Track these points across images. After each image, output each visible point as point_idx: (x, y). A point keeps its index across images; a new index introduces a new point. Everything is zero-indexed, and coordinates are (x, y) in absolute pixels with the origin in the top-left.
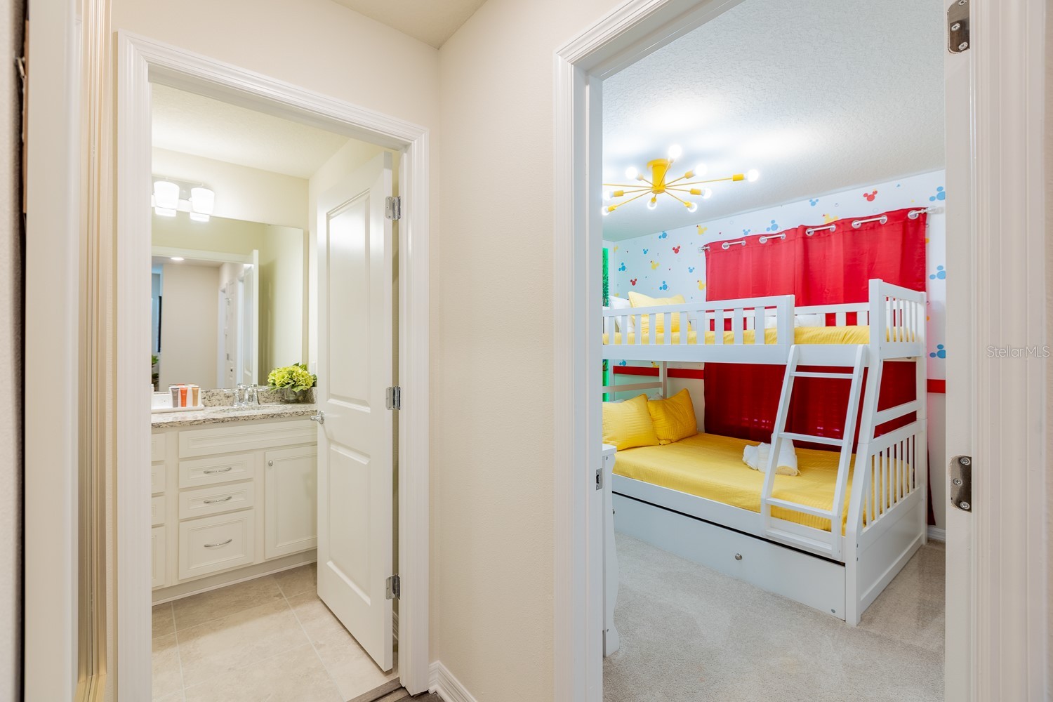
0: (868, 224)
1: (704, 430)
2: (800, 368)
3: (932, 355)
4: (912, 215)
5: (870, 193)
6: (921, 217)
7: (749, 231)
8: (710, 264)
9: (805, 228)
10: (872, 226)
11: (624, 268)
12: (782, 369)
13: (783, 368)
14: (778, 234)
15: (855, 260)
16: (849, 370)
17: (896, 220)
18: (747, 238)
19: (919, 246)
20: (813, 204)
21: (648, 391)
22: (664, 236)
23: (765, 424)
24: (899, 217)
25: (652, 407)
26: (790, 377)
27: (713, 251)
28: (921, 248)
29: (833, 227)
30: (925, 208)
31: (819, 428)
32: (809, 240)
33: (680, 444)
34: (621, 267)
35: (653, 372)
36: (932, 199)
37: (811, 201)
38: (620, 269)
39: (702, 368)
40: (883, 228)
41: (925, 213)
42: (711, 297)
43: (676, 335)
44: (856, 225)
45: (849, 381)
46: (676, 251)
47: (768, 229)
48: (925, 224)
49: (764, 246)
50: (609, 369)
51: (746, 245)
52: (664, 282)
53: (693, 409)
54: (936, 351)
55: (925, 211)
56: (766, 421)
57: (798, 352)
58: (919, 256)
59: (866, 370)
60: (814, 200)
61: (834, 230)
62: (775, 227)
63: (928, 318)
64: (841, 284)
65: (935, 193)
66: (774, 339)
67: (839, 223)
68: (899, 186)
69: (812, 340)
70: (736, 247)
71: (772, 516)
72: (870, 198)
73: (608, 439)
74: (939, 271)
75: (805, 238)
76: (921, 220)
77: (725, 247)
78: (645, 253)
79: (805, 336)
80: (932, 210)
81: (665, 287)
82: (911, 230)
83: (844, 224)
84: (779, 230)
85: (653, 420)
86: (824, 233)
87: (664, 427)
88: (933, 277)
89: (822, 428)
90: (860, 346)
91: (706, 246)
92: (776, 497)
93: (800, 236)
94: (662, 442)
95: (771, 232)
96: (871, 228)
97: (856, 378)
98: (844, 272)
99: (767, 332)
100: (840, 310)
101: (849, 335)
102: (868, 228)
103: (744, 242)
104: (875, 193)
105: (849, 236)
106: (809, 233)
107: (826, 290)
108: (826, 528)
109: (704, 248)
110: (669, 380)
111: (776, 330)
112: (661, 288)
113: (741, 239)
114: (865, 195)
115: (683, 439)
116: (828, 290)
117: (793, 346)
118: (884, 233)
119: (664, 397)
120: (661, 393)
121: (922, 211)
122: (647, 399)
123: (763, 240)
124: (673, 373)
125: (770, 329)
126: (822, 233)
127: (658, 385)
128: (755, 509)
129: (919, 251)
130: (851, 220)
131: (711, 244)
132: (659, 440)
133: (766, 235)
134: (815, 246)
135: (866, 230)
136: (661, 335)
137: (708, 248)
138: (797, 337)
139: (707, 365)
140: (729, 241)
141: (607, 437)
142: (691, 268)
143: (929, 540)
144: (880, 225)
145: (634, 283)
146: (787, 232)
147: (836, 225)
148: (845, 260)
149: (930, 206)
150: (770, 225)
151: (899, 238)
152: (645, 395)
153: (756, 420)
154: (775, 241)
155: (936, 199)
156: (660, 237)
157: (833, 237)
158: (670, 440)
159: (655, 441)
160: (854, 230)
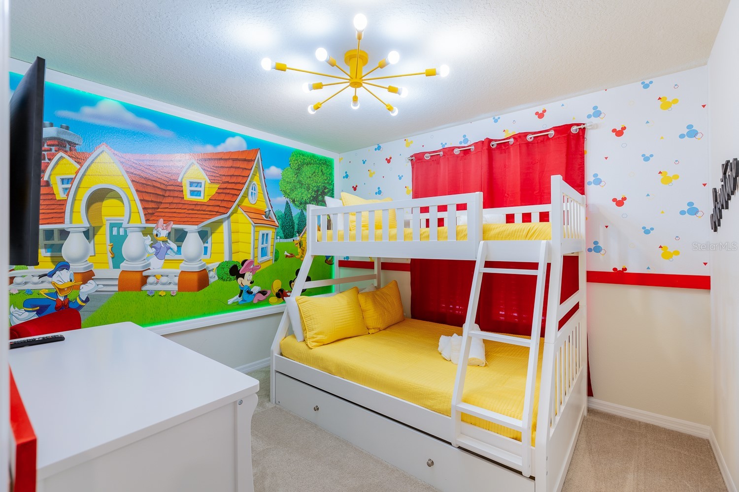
0: (539, 138)
1: (410, 315)
2: (488, 264)
3: (590, 250)
4: (574, 130)
5: (540, 112)
6: (581, 132)
7: (446, 144)
8: (415, 172)
9: (490, 141)
10: (542, 139)
11: (347, 176)
12: (471, 264)
13: (473, 263)
14: (468, 146)
15: (528, 168)
16: (535, 266)
17: (561, 135)
18: (444, 150)
19: (579, 156)
20: (496, 121)
21: (360, 284)
22: (379, 148)
23: (459, 310)
24: (563, 130)
25: (362, 299)
26: (479, 273)
27: (418, 160)
28: (581, 158)
29: (512, 141)
30: (584, 124)
31: (501, 313)
32: (493, 151)
33: (387, 331)
34: (345, 175)
35: (369, 265)
36: (589, 116)
37: (494, 118)
38: (344, 177)
39: (409, 262)
40: (551, 141)
41: (584, 128)
42: (416, 195)
43: (379, 232)
44: (530, 138)
45: (535, 277)
46: (389, 161)
47: (461, 143)
48: (584, 138)
49: (457, 156)
50: (335, 263)
51: (444, 155)
52: (379, 188)
53: (400, 298)
54: (592, 246)
55: (584, 126)
56: (459, 307)
57: (486, 247)
58: (579, 165)
59: (549, 265)
60: (496, 118)
61: (512, 143)
62: (466, 140)
63: (586, 219)
64: (518, 189)
65: (592, 112)
66: (465, 236)
67: (516, 136)
68: (563, 105)
69: (499, 236)
70: (436, 158)
71: (462, 420)
72: (541, 115)
73: (315, 334)
74: (594, 178)
75: (490, 150)
76: (581, 134)
77: (427, 157)
78: (364, 163)
79: (493, 233)
80: (590, 126)
81: (379, 192)
82: (573, 143)
83: (520, 137)
84: (469, 144)
85: (363, 311)
86: (505, 146)
87: (373, 317)
88: (590, 183)
89: (503, 313)
90: (544, 242)
91: (412, 156)
92: (465, 401)
93: (485, 148)
94: (371, 331)
95: (463, 145)
96: (541, 141)
97: (540, 273)
98: (521, 179)
99: (459, 228)
100: (518, 211)
101: (533, 231)
102: (539, 141)
103: (441, 153)
104: (545, 111)
105: (524, 148)
106: (493, 145)
107: (506, 195)
108: (515, 437)
109: (411, 158)
110: (383, 272)
111: (466, 227)
112: (376, 193)
113: (439, 151)
114: (537, 113)
115: (390, 326)
116: (508, 194)
117: (482, 242)
118: (552, 145)
119: (378, 288)
120: (376, 284)
121: (582, 127)
122: (358, 291)
123: (457, 152)
124: (387, 266)
125: (462, 226)
126: (503, 146)
127: (372, 277)
128: (447, 413)
129: (579, 161)
130: (526, 134)
131: (415, 155)
132: (368, 329)
133: (459, 148)
134: (498, 157)
135: (538, 143)
136: (366, 232)
137: (413, 158)
138: (485, 233)
139: (412, 260)
140: (429, 153)
141: (315, 332)
142: (400, 176)
143: (590, 411)
144: (548, 139)
145: (355, 189)
146: (476, 144)
147: (514, 138)
148: (521, 168)
149: (588, 123)
150: (462, 139)
151: (564, 149)
152: (356, 288)
153: (451, 306)
154: (466, 152)
155: (592, 117)
156: (376, 149)
157: (511, 149)
158: (379, 328)
159: (364, 331)
160: (528, 144)
